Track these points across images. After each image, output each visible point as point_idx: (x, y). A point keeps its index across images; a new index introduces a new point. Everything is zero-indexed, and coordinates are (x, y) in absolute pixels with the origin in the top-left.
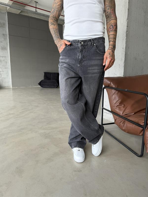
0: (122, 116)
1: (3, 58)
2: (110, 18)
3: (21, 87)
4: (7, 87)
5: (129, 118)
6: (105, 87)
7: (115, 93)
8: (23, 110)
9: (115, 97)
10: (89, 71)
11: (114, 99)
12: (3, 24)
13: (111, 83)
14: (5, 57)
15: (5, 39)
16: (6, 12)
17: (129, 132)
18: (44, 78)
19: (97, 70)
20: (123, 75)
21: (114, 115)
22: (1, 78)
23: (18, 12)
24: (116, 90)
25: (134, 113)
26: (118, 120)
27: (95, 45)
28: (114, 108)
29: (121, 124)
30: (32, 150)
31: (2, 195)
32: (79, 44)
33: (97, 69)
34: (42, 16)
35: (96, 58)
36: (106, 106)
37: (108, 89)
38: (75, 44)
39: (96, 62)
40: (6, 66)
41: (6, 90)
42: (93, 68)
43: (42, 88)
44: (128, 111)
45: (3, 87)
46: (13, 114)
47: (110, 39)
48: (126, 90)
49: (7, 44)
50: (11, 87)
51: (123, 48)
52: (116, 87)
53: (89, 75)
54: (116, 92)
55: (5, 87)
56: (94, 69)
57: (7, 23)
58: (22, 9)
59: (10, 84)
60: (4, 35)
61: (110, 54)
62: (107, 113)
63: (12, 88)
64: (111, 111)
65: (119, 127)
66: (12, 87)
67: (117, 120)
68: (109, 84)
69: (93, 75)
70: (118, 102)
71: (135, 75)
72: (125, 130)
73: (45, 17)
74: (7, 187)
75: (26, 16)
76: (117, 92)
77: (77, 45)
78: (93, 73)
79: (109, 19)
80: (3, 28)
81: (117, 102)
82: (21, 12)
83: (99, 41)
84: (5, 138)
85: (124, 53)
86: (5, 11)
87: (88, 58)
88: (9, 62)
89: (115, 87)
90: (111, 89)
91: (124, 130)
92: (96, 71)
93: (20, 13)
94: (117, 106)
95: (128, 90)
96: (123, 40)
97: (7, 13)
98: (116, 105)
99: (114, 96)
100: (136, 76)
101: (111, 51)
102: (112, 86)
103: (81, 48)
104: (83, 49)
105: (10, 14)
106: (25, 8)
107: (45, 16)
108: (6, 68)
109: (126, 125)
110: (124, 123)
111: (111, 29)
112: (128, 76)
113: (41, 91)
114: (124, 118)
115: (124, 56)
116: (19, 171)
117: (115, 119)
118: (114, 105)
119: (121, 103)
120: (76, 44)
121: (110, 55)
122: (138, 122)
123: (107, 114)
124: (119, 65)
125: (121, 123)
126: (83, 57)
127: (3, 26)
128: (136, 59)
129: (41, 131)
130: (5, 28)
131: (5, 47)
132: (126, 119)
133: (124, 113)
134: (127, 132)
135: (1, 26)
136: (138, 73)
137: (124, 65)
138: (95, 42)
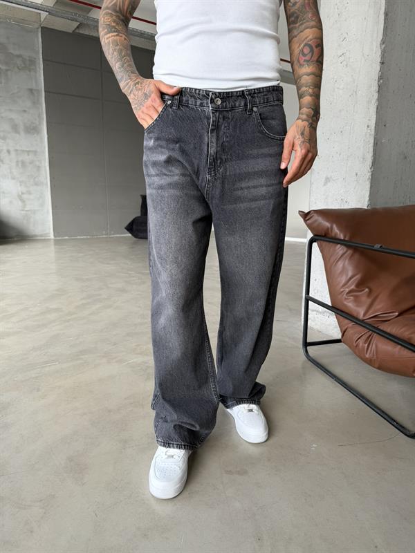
0: (363, 321)
1: (28, 155)
2: (302, 24)
3: (78, 237)
4: (41, 236)
5: (384, 327)
6: (316, 237)
7: (344, 256)
8: (84, 301)
9: (344, 267)
10: (239, 193)
11: (342, 273)
12: (30, 61)
13: (335, 226)
14: (35, 152)
15: (36, 103)
16: (38, 28)
17: (383, 366)
18: (141, 211)
19: (264, 188)
20: (366, 203)
21: (341, 318)
22: (23, 210)
23: (70, 26)
24: (348, 247)
25: (397, 314)
26: (352, 332)
27: (256, 112)
28: (340, 297)
29: (361, 345)
30: (110, 411)
31: (32, 532)
32: (207, 103)
33: (266, 186)
34: (138, 38)
35: (260, 153)
36: (316, 291)
37: (324, 244)
38: (196, 102)
39: (261, 164)
40: (36, 179)
41: (39, 245)
42: (251, 184)
43: (135, 239)
44: (380, 307)
45: (28, 236)
46: (57, 310)
47: (304, 89)
48: (377, 246)
49: (40, 116)
50: (52, 237)
51: (368, 126)
52: (346, 239)
53: (241, 205)
54: (347, 251)
55: (36, 236)
56: (255, 187)
57: (41, 60)
58: (80, 19)
59: (50, 229)
60: (31, 90)
61: (302, 134)
62: (321, 313)
63: (55, 240)
64: (332, 307)
65: (355, 353)
66: (55, 236)
67: (349, 332)
68: (328, 229)
69: (254, 205)
70: (352, 280)
71: (402, 205)
72: (371, 360)
73: (147, 39)
74: (43, 508)
75: (92, 36)
76: (350, 252)
77: (201, 105)
78: (254, 199)
79: (297, 25)
80: (30, 71)
81: (350, 282)
82: (78, 27)
83: (267, 99)
84: (37, 375)
85: (372, 141)
86: (36, 25)
87: (234, 152)
88: (45, 167)
89: (345, 237)
90: (334, 245)
91: (369, 362)
92: (263, 191)
93: (77, 31)
94: (348, 293)
95: (383, 246)
96: (369, 102)
97: (40, 30)
98: (347, 290)
99: (340, 265)
100: (404, 208)
101: (306, 123)
102: (336, 234)
103: (214, 119)
104: (221, 120)
105: (47, 33)
106: (89, 15)
107: (144, 38)
108: (36, 184)
109: (374, 346)
110: (369, 340)
111: (304, 55)
112: (383, 206)
113: (132, 248)
114: (370, 328)
115: (372, 149)
116: (77, 468)
117: (344, 329)
118: (342, 290)
119: (361, 284)
120: (198, 104)
121: (304, 137)
122: (410, 339)
123: (320, 316)
124: (357, 174)
125: (361, 342)
126: (223, 148)
127: (29, 65)
128: (406, 158)
129: (135, 360)
130: (36, 72)
131: (34, 125)
132: (374, 330)
133: (370, 312)
134: (377, 365)
135: (23, 66)
136: (410, 197)
137: (372, 175)
138: (258, 103)
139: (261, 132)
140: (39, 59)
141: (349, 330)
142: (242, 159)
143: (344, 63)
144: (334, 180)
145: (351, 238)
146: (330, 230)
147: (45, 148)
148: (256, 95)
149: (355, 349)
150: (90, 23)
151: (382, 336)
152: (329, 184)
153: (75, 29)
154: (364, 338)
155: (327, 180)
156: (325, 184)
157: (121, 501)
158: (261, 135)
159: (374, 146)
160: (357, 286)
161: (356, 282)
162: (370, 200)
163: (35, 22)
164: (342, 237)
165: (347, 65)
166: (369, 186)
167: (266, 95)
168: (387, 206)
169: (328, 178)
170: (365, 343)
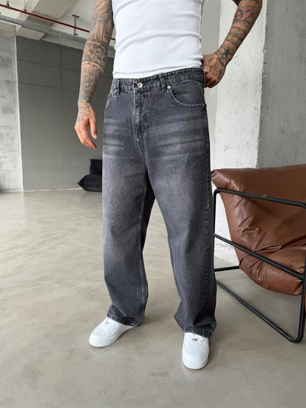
0: (255, 252)
1: (5, 129)
3: (42, 190)
4: (14, 189)
5: (270, 257)
6: (219, 190)
7: (240, 204)
8: (44, 239)
9: (240, 211)
11: (238, 217)
12: (7, 60)
13: (232, 181)
14: (10, 127)
15: (11, 91)
16: (13, 37)
17: (271, 287)
18: (90, 171)
20: (255, 164)
21: (239, 250)
23: (38, 36)
24: (243, 196)
25: (280, 247)
26: (247, 261)
27: (169, 89)
28: (237, 234)
29: (254, 271)
30: (60, 326)
36: (220, 230)
37: (225, 194)
40: (11, 147)
41: (12, 196)
43: (85, 191)
44: (267, 242)
45: (4, 190)
48: (264, 196)
49: (14, 100)
50: (22, 190)
51: (256, 108)
52: (241, 191)
54: (241, 200)
55: (10, 190)
57: (16, 59)
58: (46, 31)
59: (20, 184)
60: (8, 82)
62: (223, 246)
63: (24, 193)
64: (232, 242)
65: (250, 277)
66: (24, 189)
67: (245, 261)
68: (227, 183)
71: (281, 166)
72: (262, 282)
75: (54, 43)
76: (244, 200)
80: (7, 68)
81: (245, 223)
82: (44, 37)
83: (179, 79)
84: (4, 298)
85: (258, 119)
86: (13, 35)
88: (18, 138)
89: (240, 189)
90: (232, 195)
91: (261, 284)
93: (43, 39)
94: (244, 231)
95: (269, 196)
96: (256, 91)
97: (15, 38)
98: (243, 229)
99: (237, 210)
100: (283, 168)
102: (234, 187)
103: (137, 98)
104: (142, 98)
105: (21, 40)
106: (52, 28)
108: (11, 151)
109: (264, 271)
110: (260, 267)
112: (268, 166)
113: (83, 198)
114: (260, 257)
115: (258, 125)
116: (32, 374)
117: (241, 259)
118: (239, 229)
119: (253, 225)
122: (290, 266)
123: (222, 248)
124: (248, 143)
125: (254, 268)
127: (7, 63)
128: (283, 132)
129: (82, 284)
130: (12, 68)
131: (10, 107)
132: (263, 259)
133: (260, 245)
134: (266, 287)
135: (2, 63)
136: (287, 161)
137: (259, 144)
138: (171, 82)
139: (174, 103)
140: (14, 59)
141: (244, 259)
142: (160, 124)
143: (238, 63)
144: (231, 148)
145: (244, 190)
146: (229, 184)
147: (18, 124)
148: (169, 77)
149: (250, 274)
150: (52, 33)
151: (270, 264)
152: (228, 151)
153: (42, 38)
154: (257, 265)
155: (226, 147)
156: (225, 151)
157: (67, 402)
158: (174, 106)
159: (260, 123)
160: (250, 226)
161: (249, 223)
162: (258, 162)
163: (12, 32)
164: (238, 189)
165: (239, 65)
166: (257, 152)
167: (178, 76)
168: (270, 166)
169: (227, 146)
170: (257, 269)
